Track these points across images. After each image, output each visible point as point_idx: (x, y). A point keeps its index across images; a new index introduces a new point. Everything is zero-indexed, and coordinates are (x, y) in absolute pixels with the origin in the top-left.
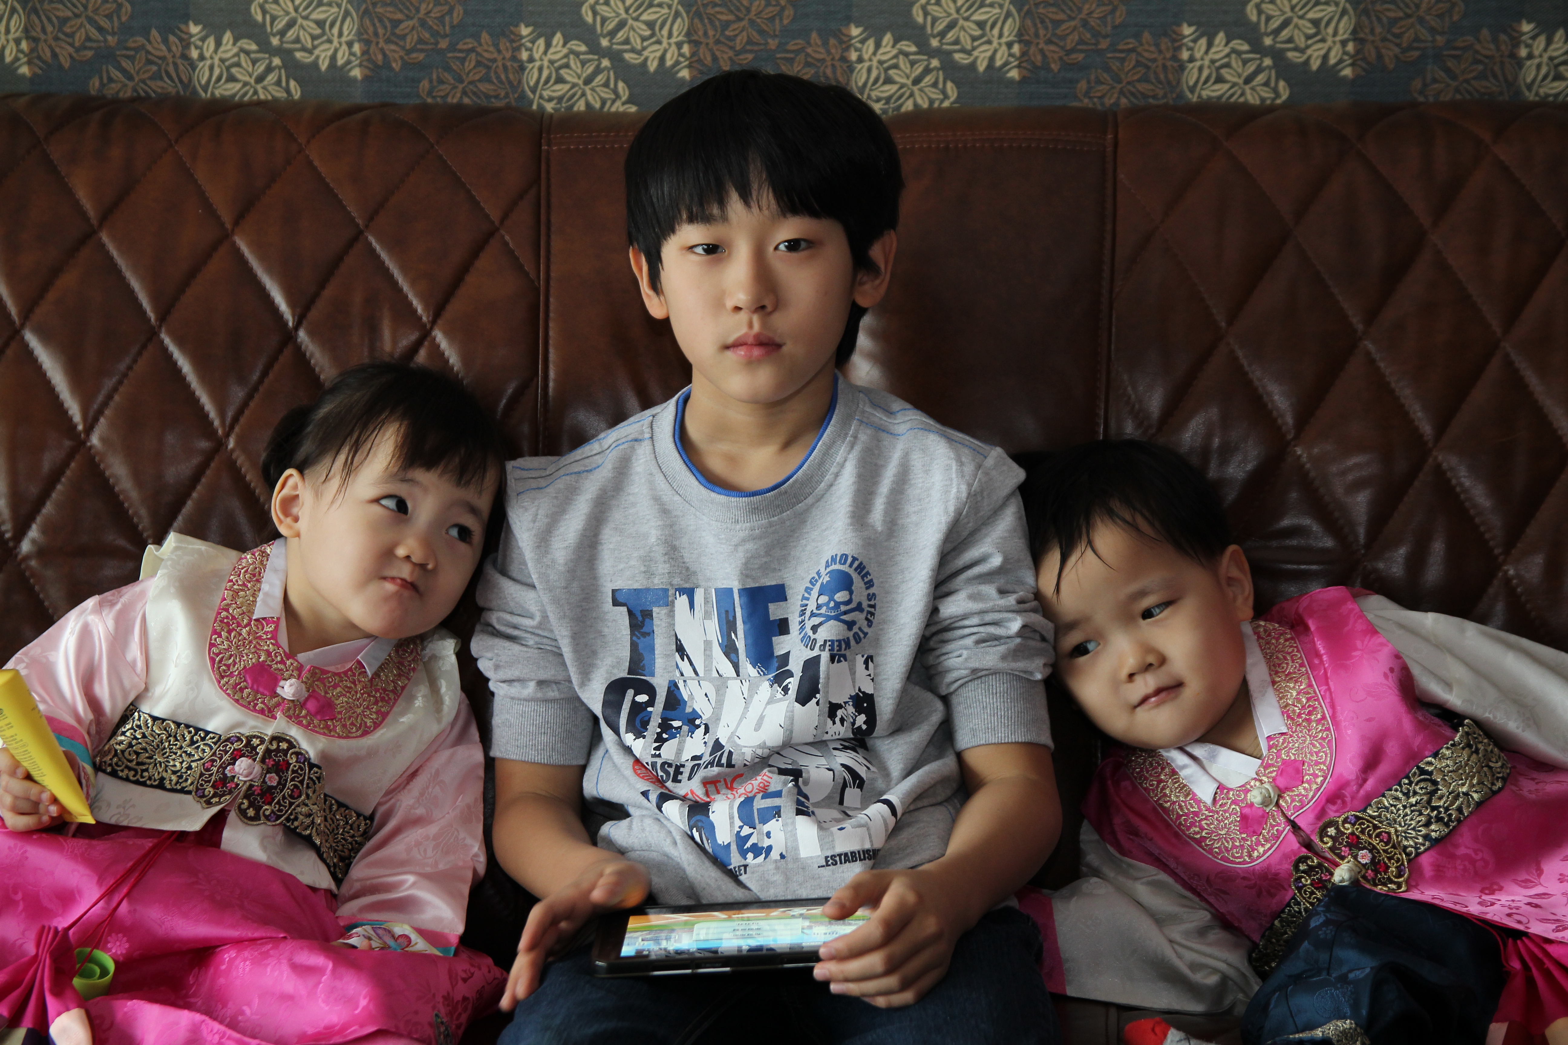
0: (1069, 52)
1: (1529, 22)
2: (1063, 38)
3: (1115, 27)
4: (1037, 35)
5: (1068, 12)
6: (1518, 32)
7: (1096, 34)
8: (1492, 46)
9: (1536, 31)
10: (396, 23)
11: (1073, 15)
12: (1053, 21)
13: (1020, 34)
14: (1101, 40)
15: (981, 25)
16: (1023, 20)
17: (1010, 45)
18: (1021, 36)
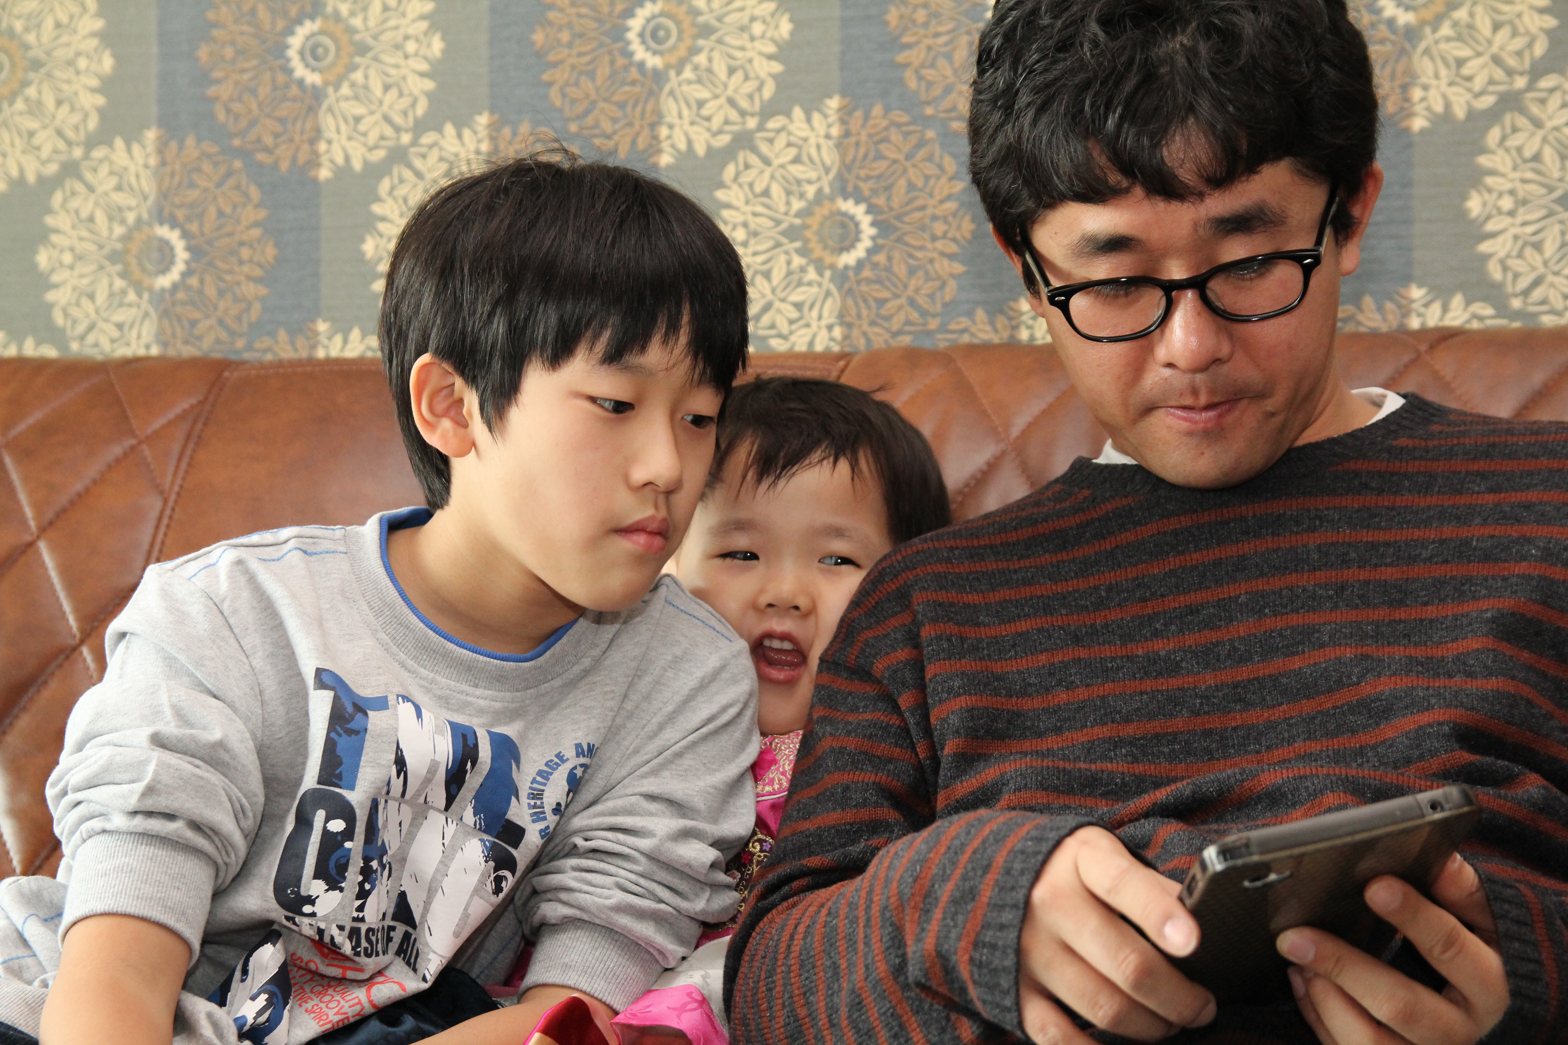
0: (895, 334)
1: (1420, 286)
2: (888, 318)
3: (945, 305)
4: (859, 316)
5: (893, 288)
6: (1406, 298)
7: (924, 313)
8: (1377, 316)
9: (1428, 298)
10: (193, 323)
11: (898, 292)
12: (877, 300)
13: (841, 316)
14: (930, 319)
15: (798, 306)
16: (843, 301)
17: (830, 328)
18: (842, 317)
